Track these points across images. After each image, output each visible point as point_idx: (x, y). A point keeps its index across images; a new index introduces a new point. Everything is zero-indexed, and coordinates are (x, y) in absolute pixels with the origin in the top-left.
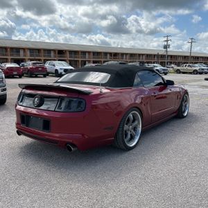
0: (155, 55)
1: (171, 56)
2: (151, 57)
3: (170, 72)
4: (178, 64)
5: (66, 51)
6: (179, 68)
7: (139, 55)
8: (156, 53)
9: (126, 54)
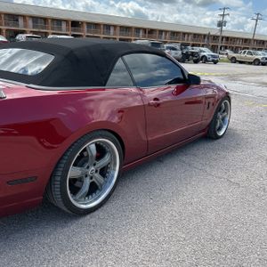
0: (205, 36)
1: (227, 38)
2: (199, 38)
3: (223, 61)
4: (235, 50)
5: (82, 23)
6: (235, 55)
7: (184, 34)
8: (206, 33)
9: (166, 32)
